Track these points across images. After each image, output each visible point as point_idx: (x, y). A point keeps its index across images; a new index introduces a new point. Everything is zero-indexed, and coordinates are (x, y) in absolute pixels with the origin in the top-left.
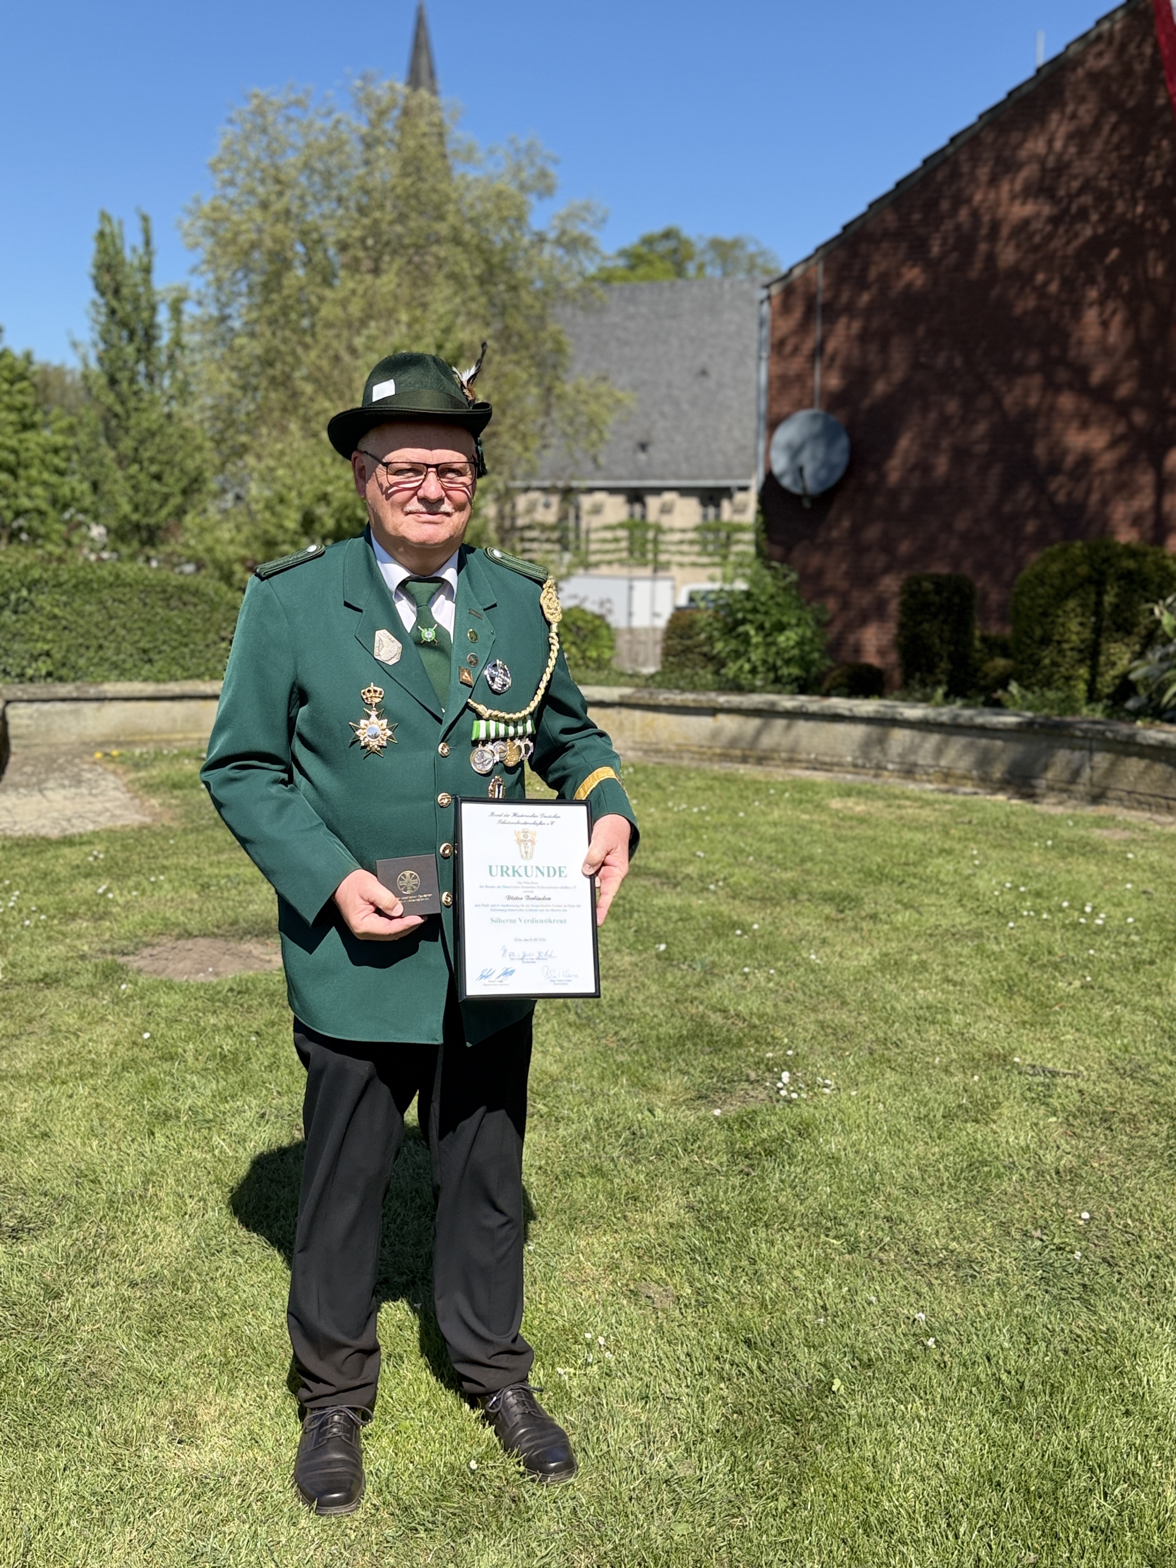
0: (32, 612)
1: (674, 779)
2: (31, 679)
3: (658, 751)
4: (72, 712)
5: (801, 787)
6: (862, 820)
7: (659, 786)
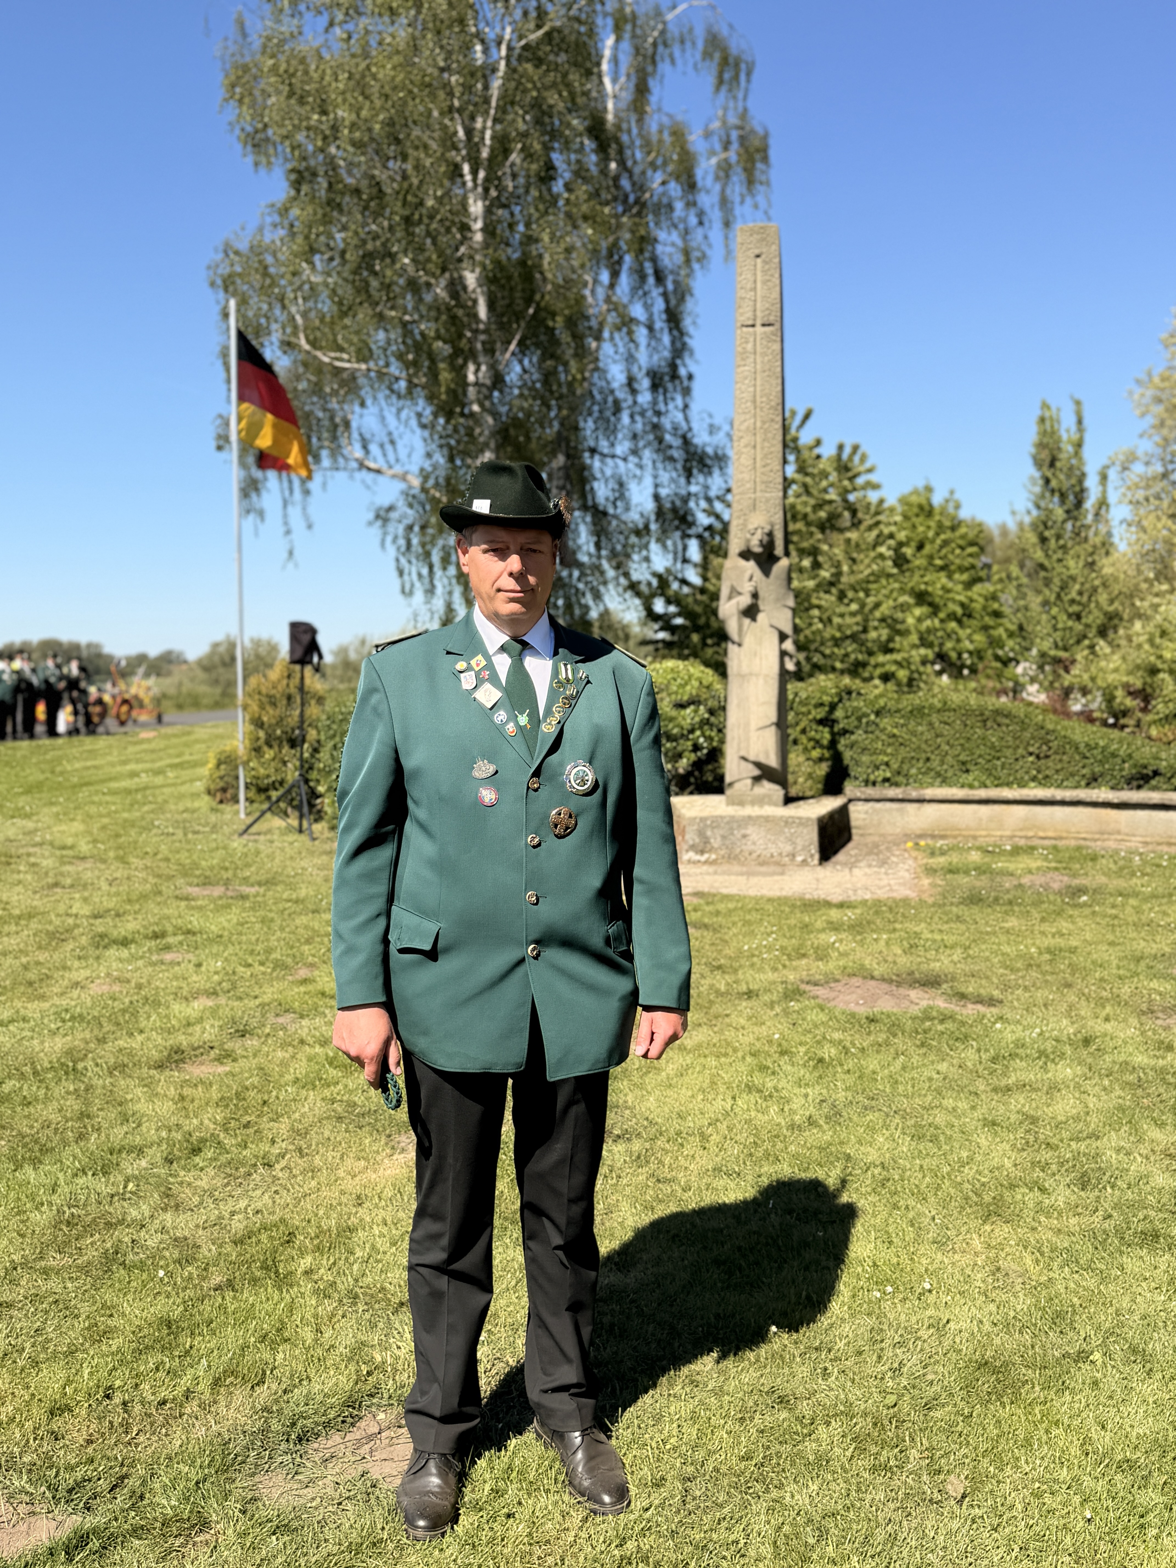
0: (877, 733)
4: (898, 810)
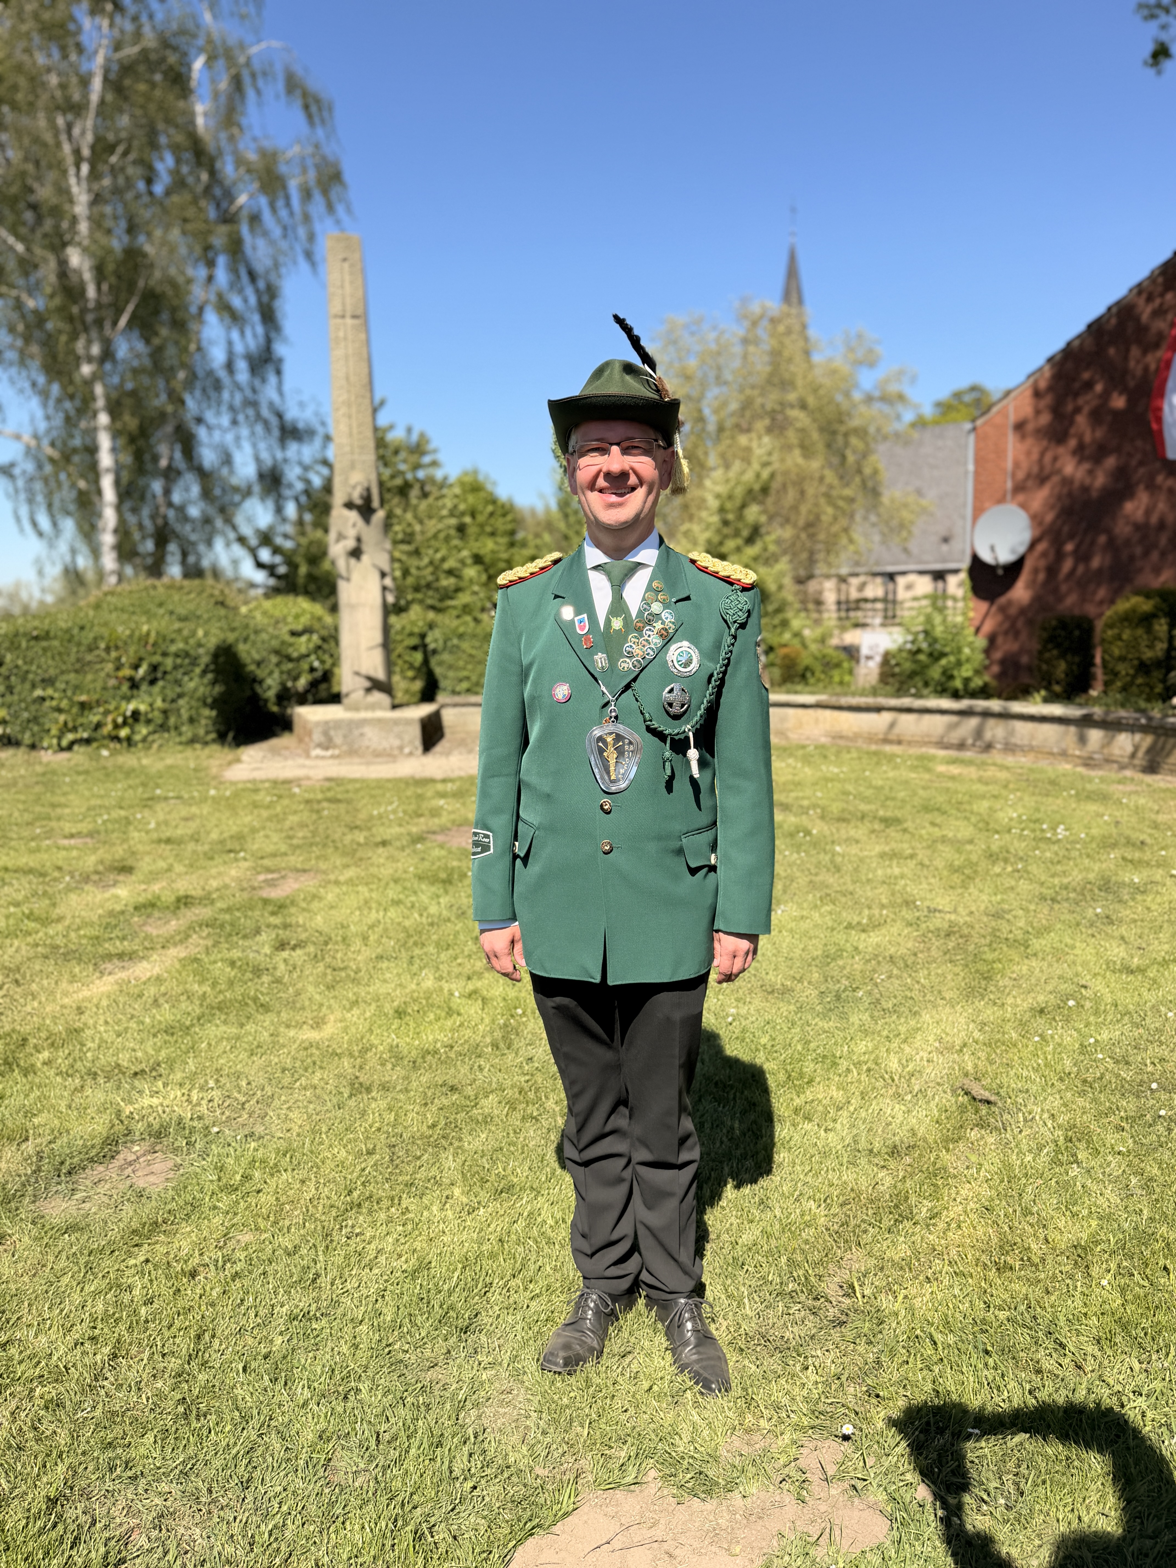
0: (460, 653)
1: (838, 753)
2: (459, 693)
3: (841, 737)
5: (921, 758)
6: (953, 778)
7: (825, 757)
